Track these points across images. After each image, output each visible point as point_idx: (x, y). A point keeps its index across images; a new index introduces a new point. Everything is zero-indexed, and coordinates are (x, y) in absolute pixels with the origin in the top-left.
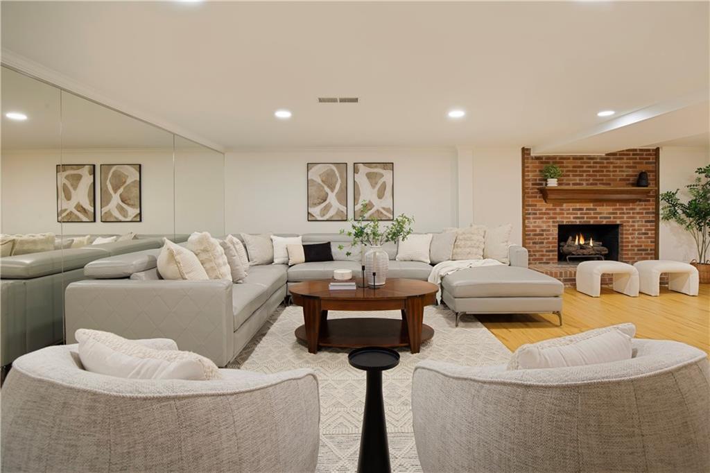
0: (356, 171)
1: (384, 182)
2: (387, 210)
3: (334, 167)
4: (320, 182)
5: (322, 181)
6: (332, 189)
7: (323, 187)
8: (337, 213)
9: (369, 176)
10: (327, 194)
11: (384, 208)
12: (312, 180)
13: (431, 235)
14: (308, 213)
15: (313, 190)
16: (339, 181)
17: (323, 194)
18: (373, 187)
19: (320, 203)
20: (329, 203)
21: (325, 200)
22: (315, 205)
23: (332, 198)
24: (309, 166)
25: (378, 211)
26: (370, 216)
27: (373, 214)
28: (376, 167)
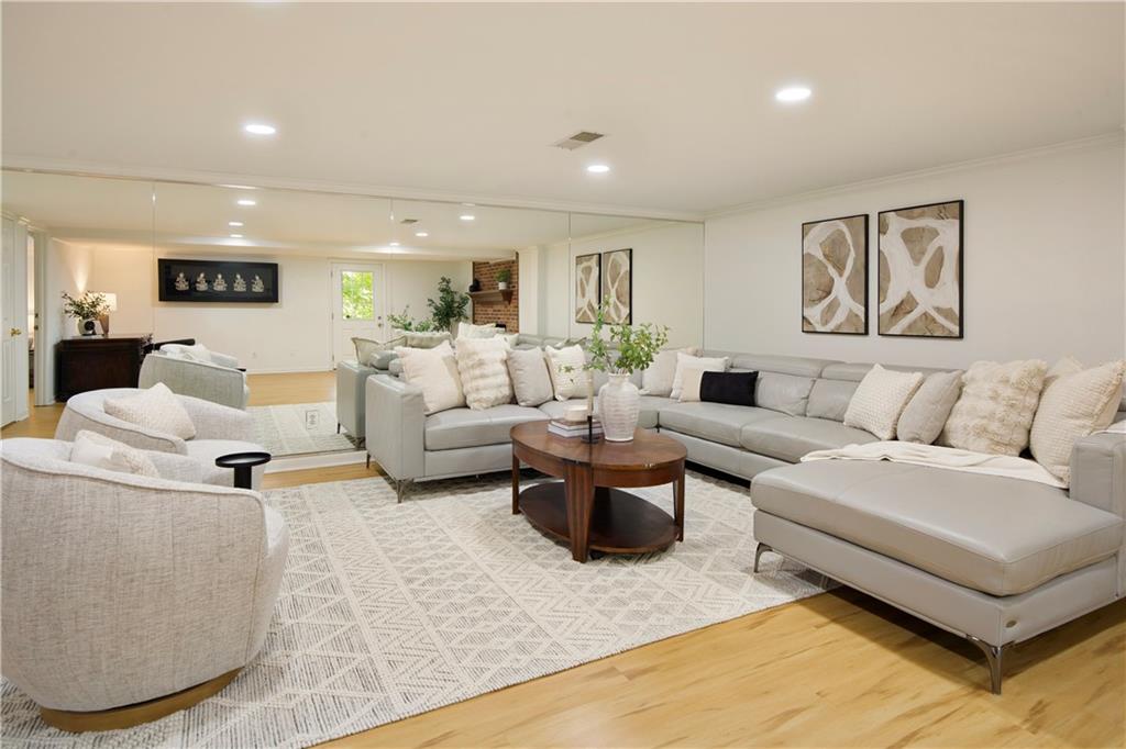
0: (882, 230)
1: (940, 249)
2: (946, 313)
3: (842, 226)
4: (822, 258)
5: (825, 255)
6: (840, 269)
7: (827, 268)
8: (848, 319)
9: (909, 237)
10: (832, 280)
11: (938, 309)
12: (809, 254)
14: (803, 317)
15: (811, 272)
16: (852, 254)
17: (825, 280)
18: (916, 260)
19: (821, 299)
20: (836, 298)
21: (829, 293)
22: (815, 302)
23: (840, 289)
24: (806, 227)
25: (925, 314)
26: (910, 327)
27: (915, 322)
28: (921, 215)
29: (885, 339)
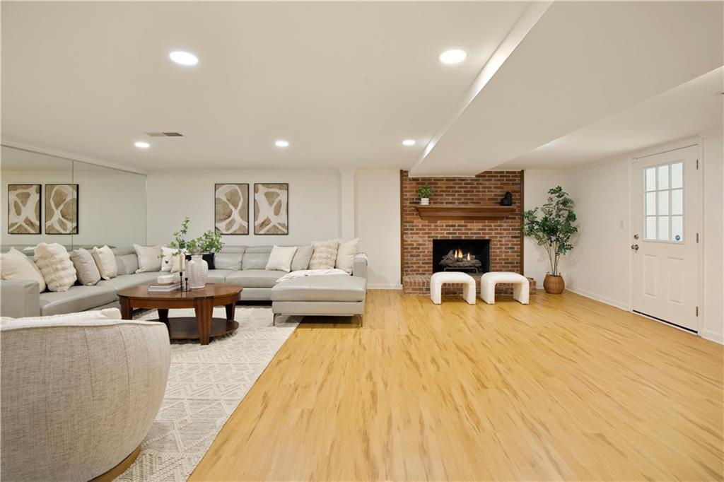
0: (256, 191)
1: (280, 201)
2: (283, 225)
3: (237, 187)
4: (226, 201)
5: (228, 199)
6: (236, 207)
7: (228, 205)
8: (239, 228)
9: (267, 195)
10: (231, 211)
11: (279, 224)
12: (219, 199)
13: (295, 248)
14: (216, 228)
15: (220, 207)
16: (242, 200)
17: (228, 211)
18: (271, 204)
19: (225, 219)
20: (234, 219)
21: (230, 217)
22: (222, 220)
23: (236, 214)
24: (217, 186)
25: (274, 226)
26: (268, 231)
27: (270, 229)
28: (273, 187)
29: (257, 236)
